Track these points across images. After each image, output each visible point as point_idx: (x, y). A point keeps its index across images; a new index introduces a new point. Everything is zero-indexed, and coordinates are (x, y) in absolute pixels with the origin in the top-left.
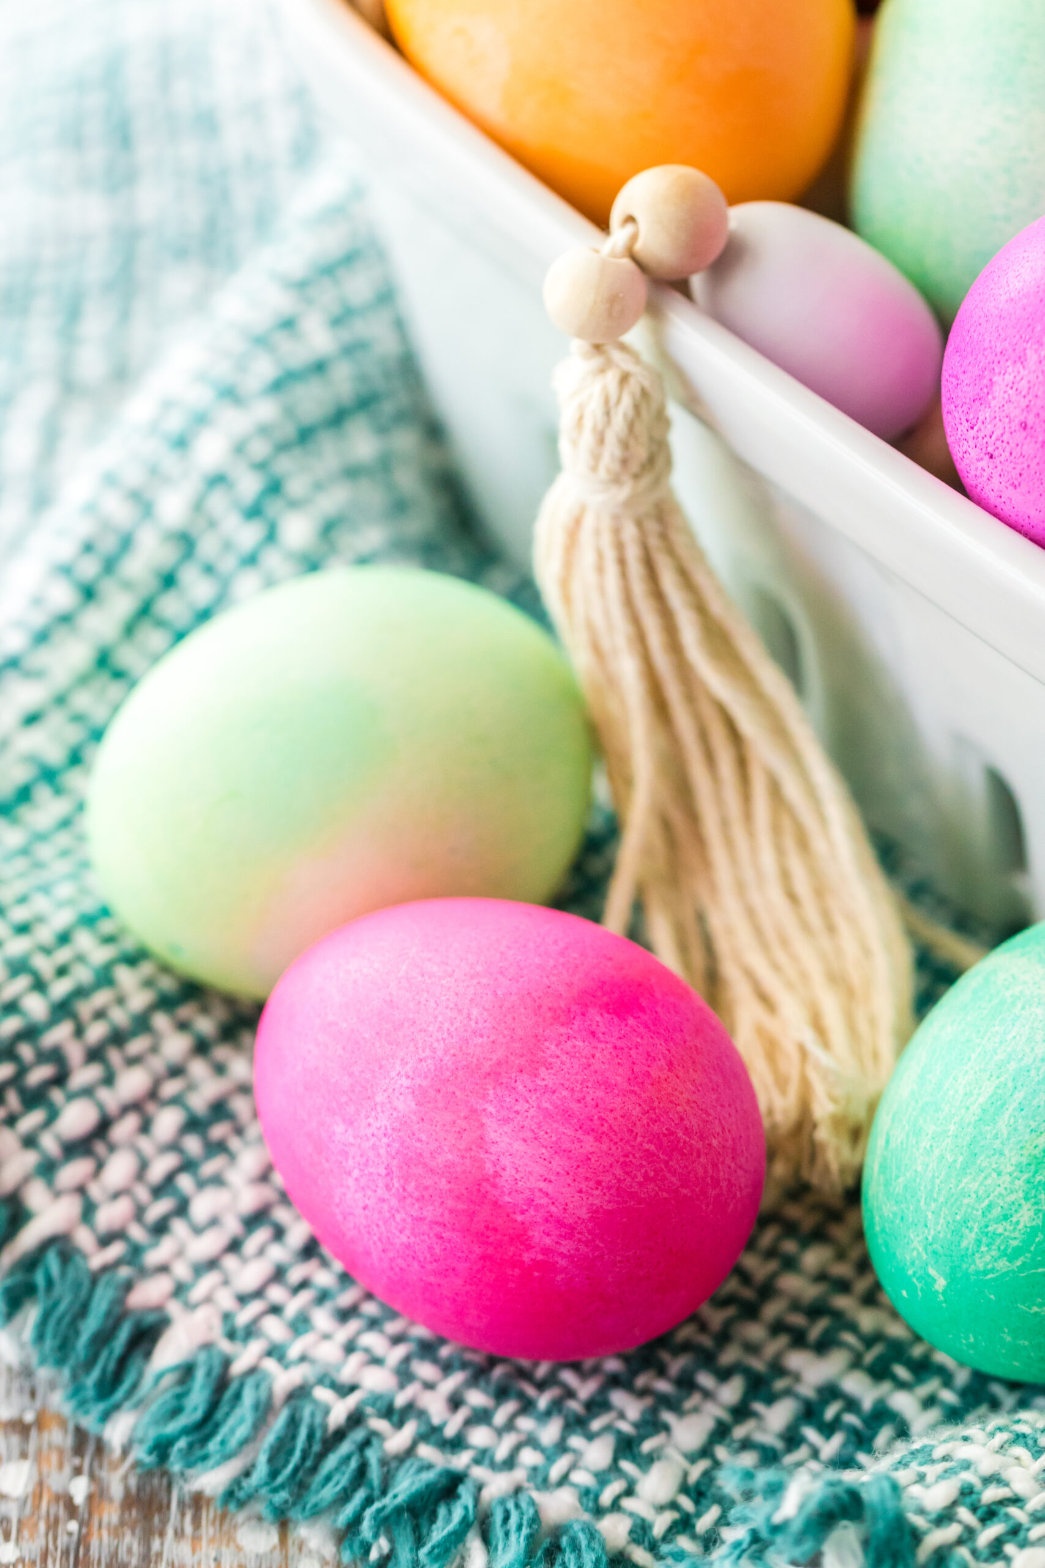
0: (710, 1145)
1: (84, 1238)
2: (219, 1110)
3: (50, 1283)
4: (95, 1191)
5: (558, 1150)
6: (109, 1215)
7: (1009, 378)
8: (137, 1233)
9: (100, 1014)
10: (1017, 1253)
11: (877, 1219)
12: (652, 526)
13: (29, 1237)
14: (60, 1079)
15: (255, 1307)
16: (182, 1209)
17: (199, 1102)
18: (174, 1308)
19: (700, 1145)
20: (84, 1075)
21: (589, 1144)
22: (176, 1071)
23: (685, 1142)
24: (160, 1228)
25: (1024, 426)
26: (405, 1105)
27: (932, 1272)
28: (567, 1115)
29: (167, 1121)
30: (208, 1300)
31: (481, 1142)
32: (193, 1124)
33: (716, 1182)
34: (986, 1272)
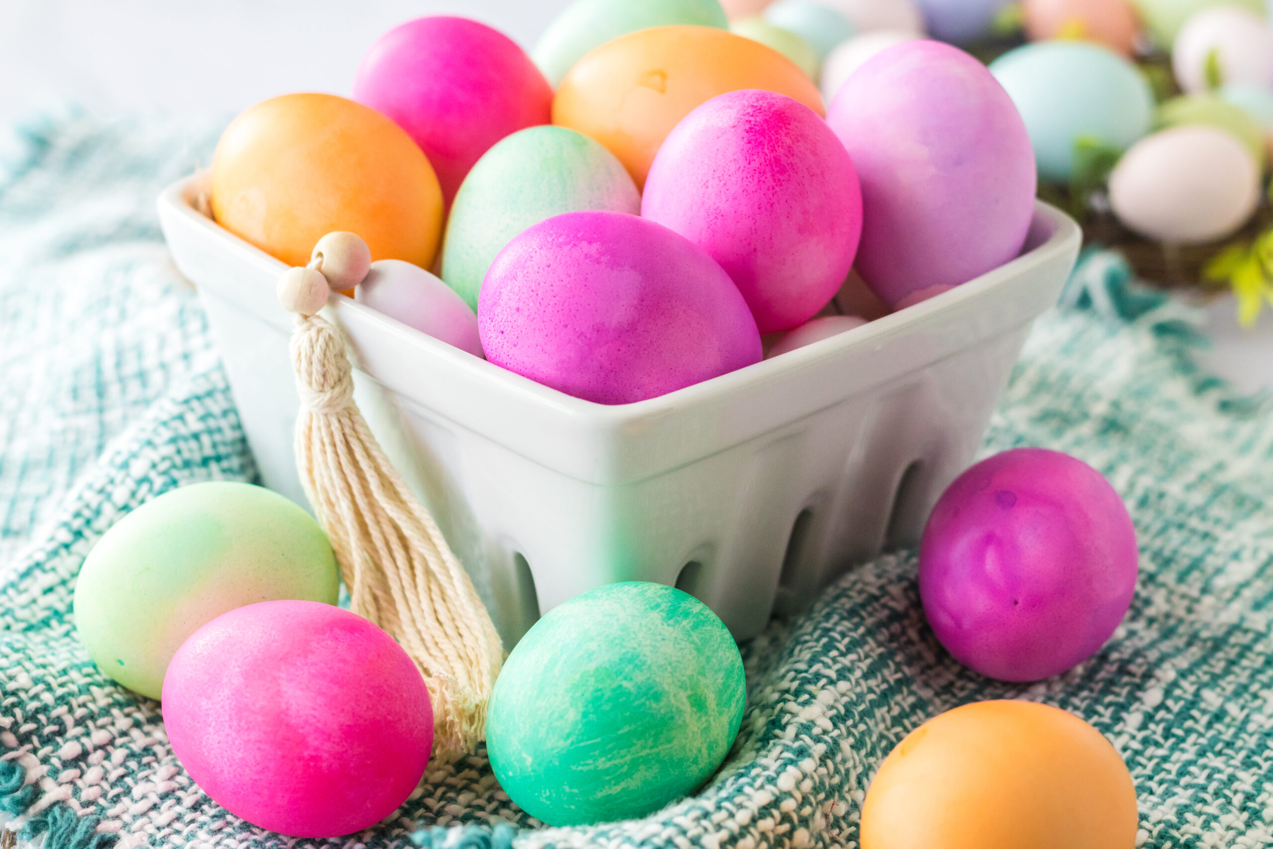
0: (402, 696)
1: (74, 803)
2: (147, 750)
3: (55, 819)
4: (79, 783)
5: (321, 693)
6: (87, 794)
7: (509, 288)
8: (102, 801)
9: (84, 705)
10: (569, 736)
11: (494, 738)
12: (345, 421)
13: (44, 802)
14: (61, 733)
15: (167, 831)
16: (128, 792)
17: (136, 747)
18: (122, 833)
19: (397, 695)
20: (72, 731)
21: (336, 689)
22: (124, 734)
23: (388, 692)
24: (116, 799)
25: (518, 310)
26: (237, 681)
27: (524, 755)
28: (324, 675)
29: (118, 755)
30: (141, 829)
31: (279, 693)
32: (132, 755)
33: (406, 716)
34: (552, 749)
